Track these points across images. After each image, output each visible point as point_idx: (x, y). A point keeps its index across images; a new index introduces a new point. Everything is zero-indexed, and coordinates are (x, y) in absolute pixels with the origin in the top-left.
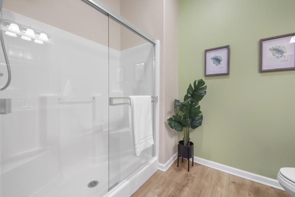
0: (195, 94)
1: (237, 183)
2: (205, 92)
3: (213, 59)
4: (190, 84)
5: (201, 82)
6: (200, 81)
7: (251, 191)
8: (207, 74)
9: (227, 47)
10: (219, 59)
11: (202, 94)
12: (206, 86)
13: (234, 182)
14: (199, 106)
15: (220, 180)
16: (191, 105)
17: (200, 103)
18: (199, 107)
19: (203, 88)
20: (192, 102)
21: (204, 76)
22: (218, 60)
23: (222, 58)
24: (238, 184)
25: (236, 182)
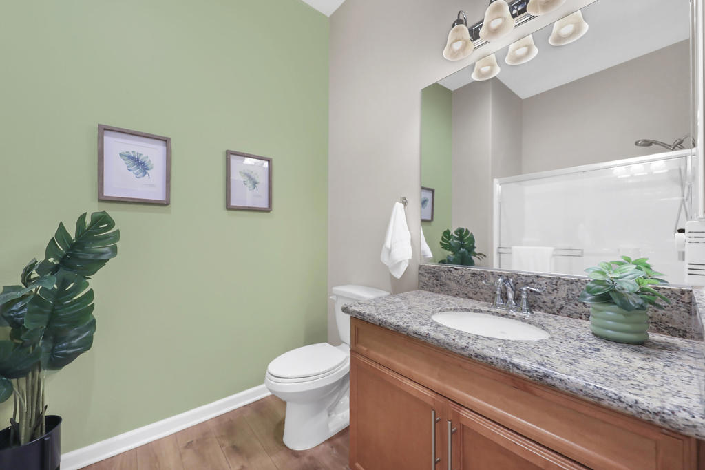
0: (74, 257)
1: (195, 442)
2: (114, 251)
3: (126, 158)
4: (61, 224)
5: (102, 221)
6: (100, 217)
7: (222, 436)
8: (105, 195)
9: (166, 141)
10: (144, 163)
11: (103, 253)
12: (118, 231)
13: (189, 443)
14: (91, 291)
15: (157, 465)
16: (61, 293)
17: (95, 282)
18: (90, 295)
19: (107, 237)
20: (63, 283)
21: (97, 200)
22: (140, 165)
23: (152, 163)
24: (197, 441)
25: (191, 442)
